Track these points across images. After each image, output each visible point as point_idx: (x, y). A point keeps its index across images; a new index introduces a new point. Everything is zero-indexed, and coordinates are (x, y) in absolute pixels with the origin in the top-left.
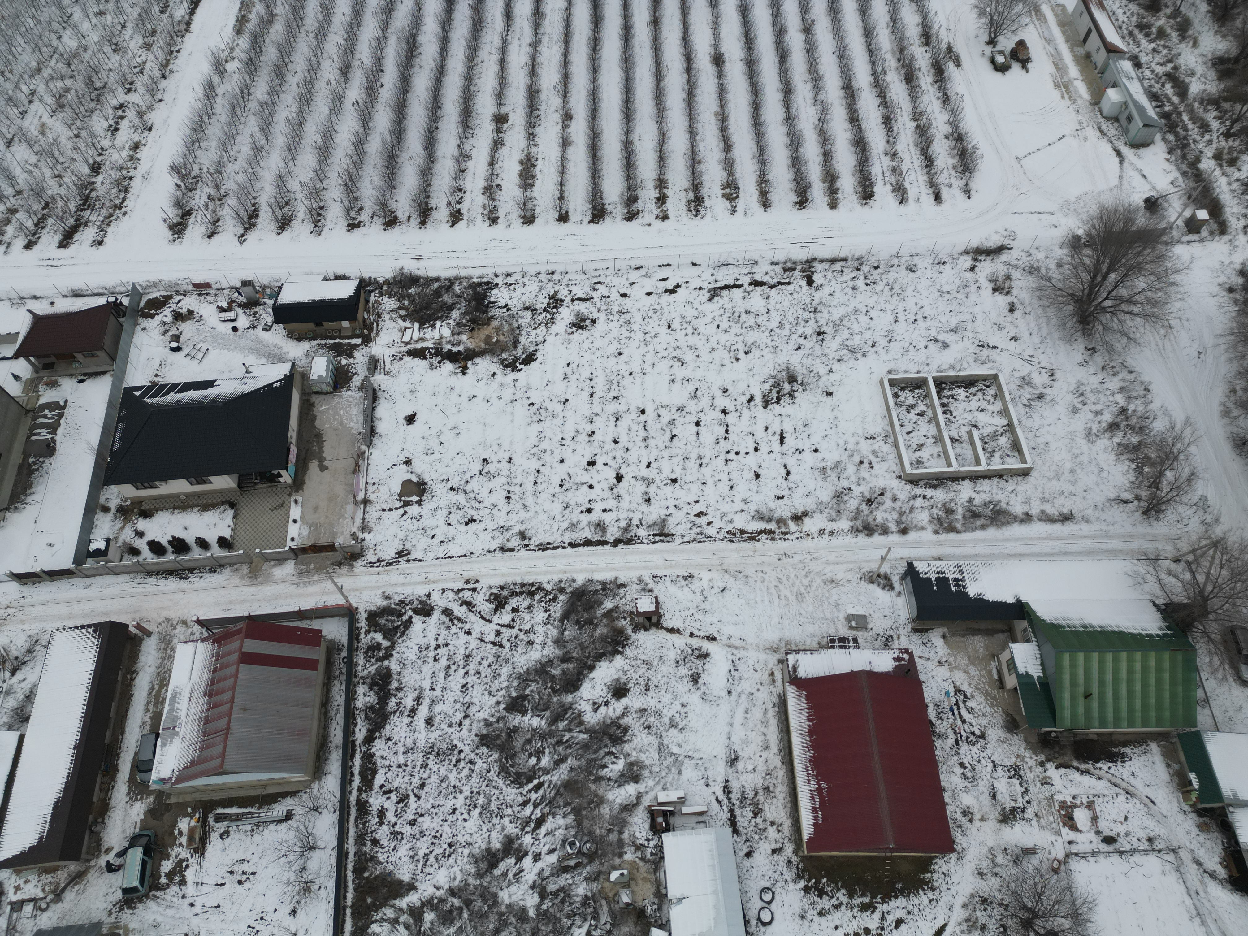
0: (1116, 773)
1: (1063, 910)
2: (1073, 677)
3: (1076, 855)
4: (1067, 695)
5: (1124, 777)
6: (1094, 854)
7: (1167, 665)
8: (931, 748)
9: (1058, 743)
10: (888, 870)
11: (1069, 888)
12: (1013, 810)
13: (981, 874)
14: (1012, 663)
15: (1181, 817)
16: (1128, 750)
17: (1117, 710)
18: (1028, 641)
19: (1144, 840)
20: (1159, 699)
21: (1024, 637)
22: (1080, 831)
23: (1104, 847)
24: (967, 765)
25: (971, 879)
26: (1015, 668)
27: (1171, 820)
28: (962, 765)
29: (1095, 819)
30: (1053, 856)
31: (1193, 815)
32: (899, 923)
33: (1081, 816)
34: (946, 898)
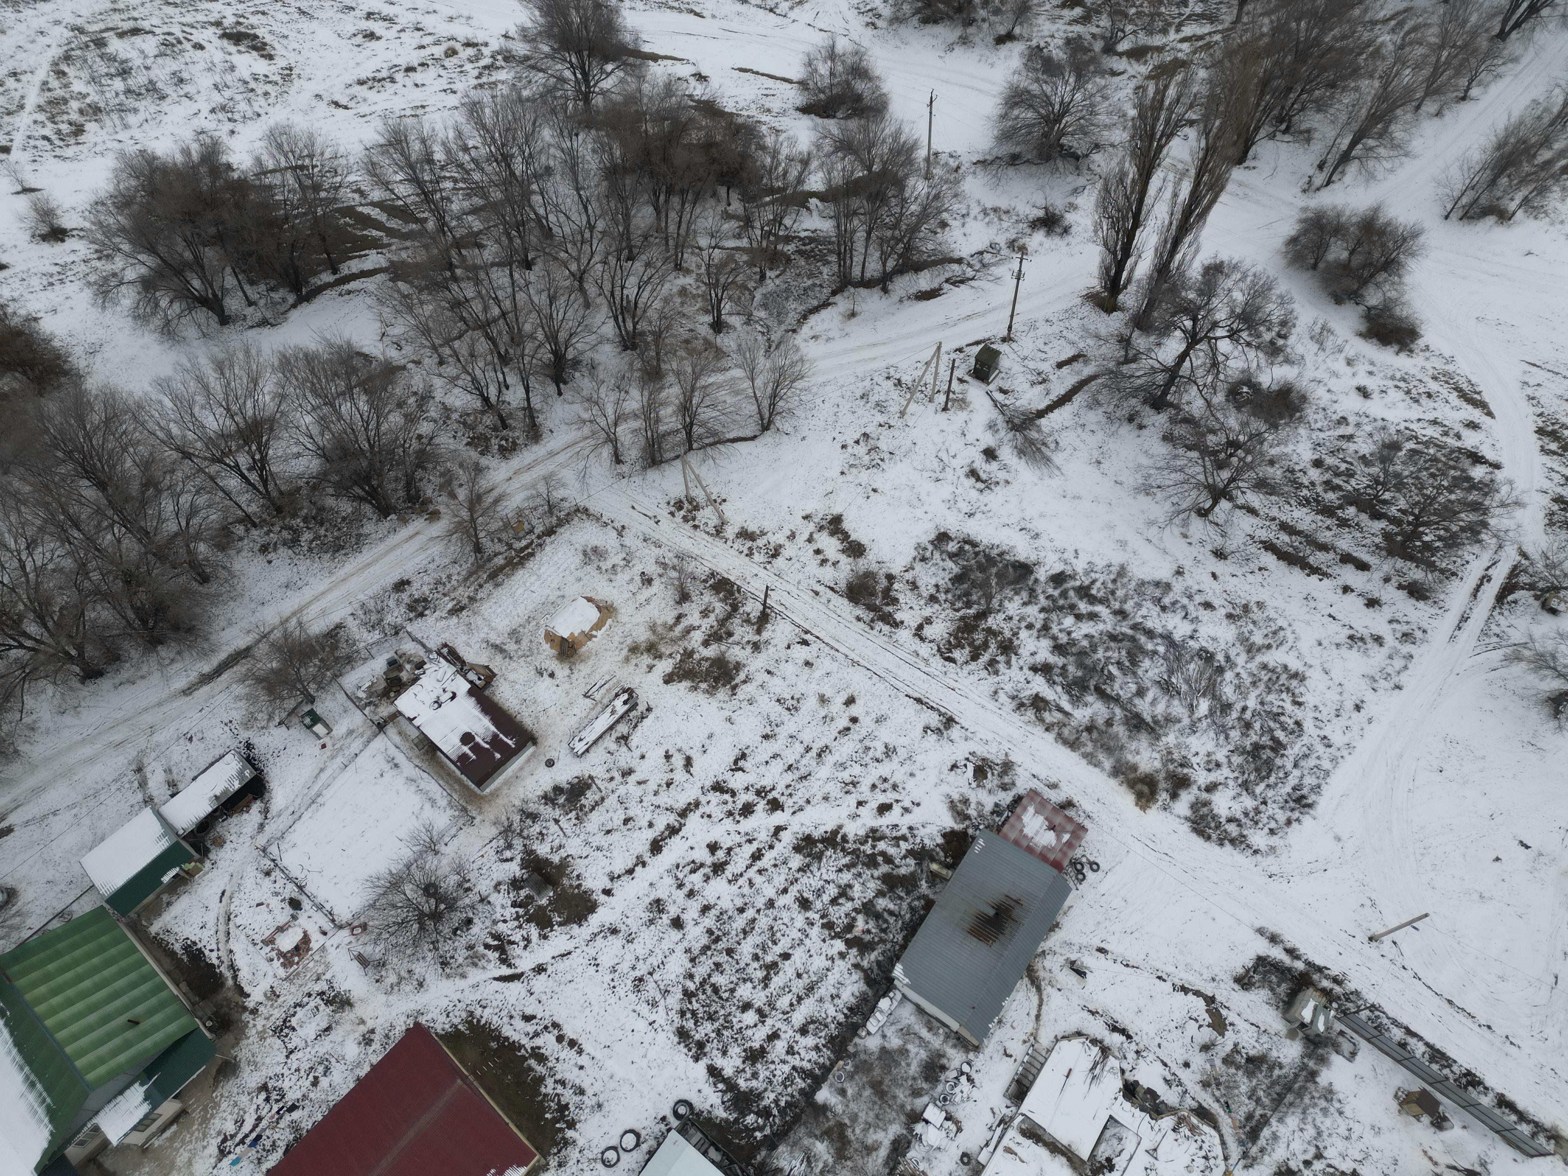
0: (214, 941)
1: (398, 898)
2: (114, 1053)
3: (333, 921)
4: (148, 1043)
5: (212, 932)
6: (320, 907)
7: (34, 975)
8: (318, 1127)
9: (215, 1014)
10: (488, 1066)
11: (372, 906)
12: (328, 1002)
13: (421, 985)
14: (140, 1126)
15: (220, 864)
16: (177, 947)
17: (133, 986)
18: (96, 1129)
19: (272, 878)
20: (89, 956)
21: (93, 1137)
22: (305, 933)
23: (306, 904)
24: (311, 1078)
25: (433, 989)
26: (146, 1116)
27: (231, 869)
28: (315, 1083)
29: (281, 929)
30: (352, 938)
31: (212, 856)
32: (528, 1018)
33: (287, 942)
34: (471, 997)
